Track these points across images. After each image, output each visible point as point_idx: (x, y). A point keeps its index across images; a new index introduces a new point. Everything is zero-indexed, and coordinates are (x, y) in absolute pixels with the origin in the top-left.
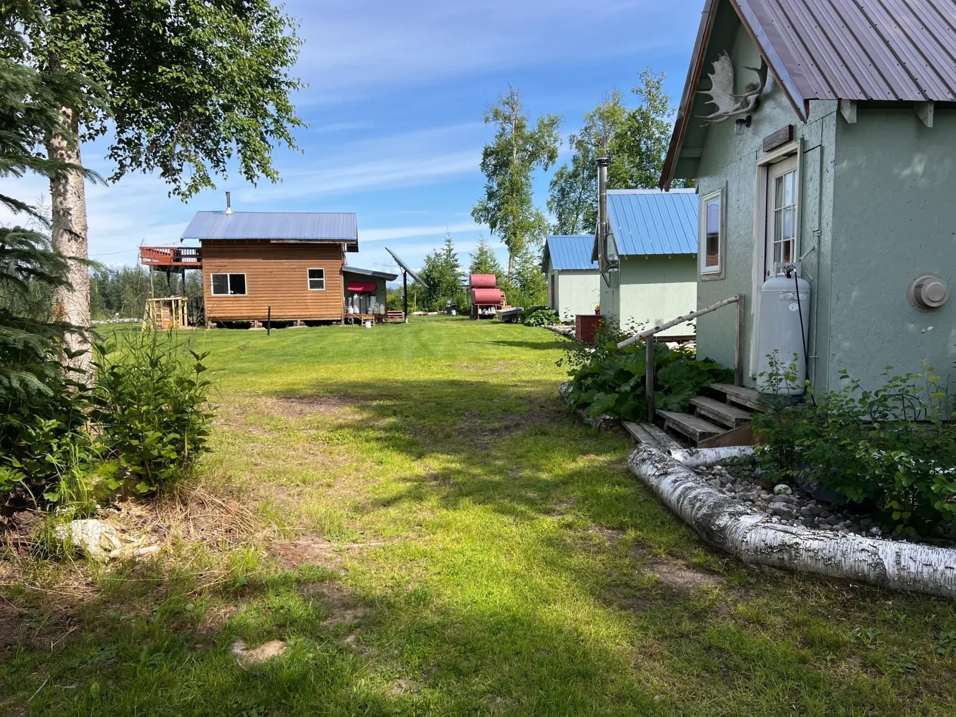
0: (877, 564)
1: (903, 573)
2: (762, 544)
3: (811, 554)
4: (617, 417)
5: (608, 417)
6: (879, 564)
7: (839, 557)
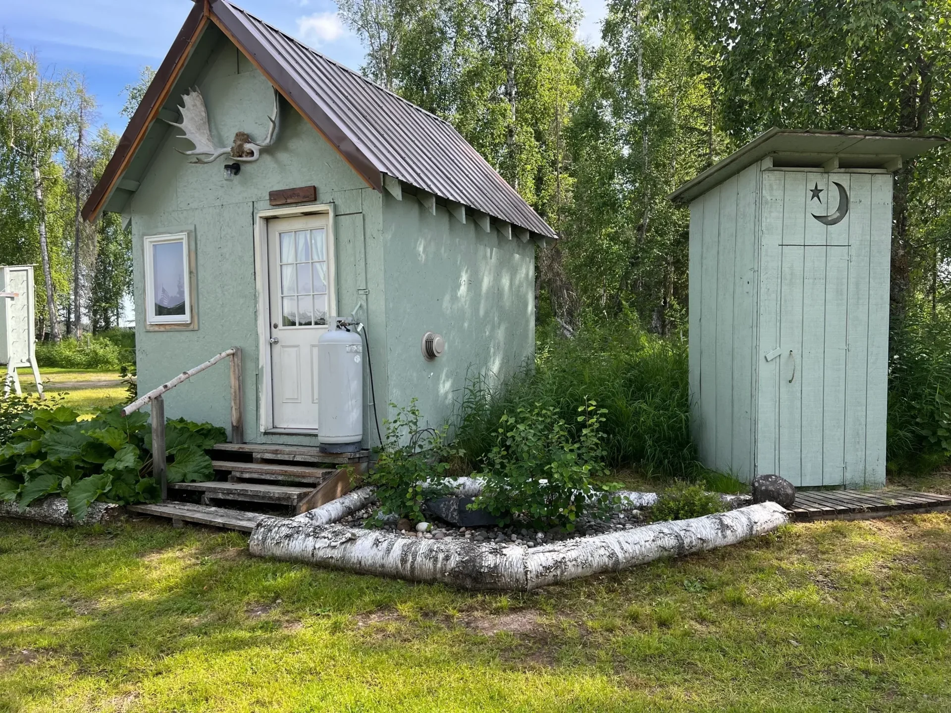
0: (612, 554)
1: (627, 555)
2: (541, 568)
3: (574, 562)
4: (122, 503)
5: (112, 506)
6: (612, 555)
7: (590, 559)
